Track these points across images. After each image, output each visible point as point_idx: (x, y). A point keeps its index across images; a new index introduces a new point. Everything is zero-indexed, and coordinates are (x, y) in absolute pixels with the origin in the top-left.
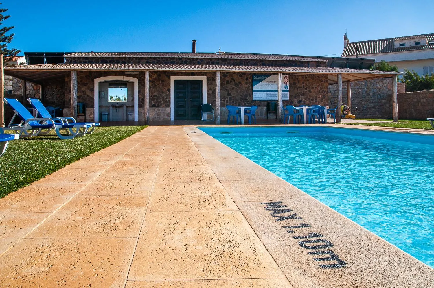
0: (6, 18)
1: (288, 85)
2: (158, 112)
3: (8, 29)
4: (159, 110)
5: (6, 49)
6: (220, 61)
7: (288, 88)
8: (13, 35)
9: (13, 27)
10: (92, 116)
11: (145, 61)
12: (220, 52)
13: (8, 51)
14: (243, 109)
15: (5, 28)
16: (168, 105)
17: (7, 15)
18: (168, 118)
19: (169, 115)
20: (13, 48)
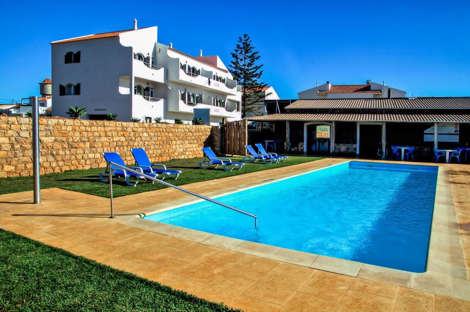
0: (257, 58)
1: (458, 129)
2: (347, 147)
3: (259, 68)
4: (348, 146)
5: (256, 83)
6: (396, 110)
7: (458, 132)
8: (262, 71)
9: (262, 65)
10: (302, 147)
11: (339, 111)
12: (412, 97)
13: (258, 84)
14: (403, 149)
15: (257, 67)
16: (355, 143)
17: (258, 56)
18: (354, 151)
19: (355, 149)
20: (262, 82)
